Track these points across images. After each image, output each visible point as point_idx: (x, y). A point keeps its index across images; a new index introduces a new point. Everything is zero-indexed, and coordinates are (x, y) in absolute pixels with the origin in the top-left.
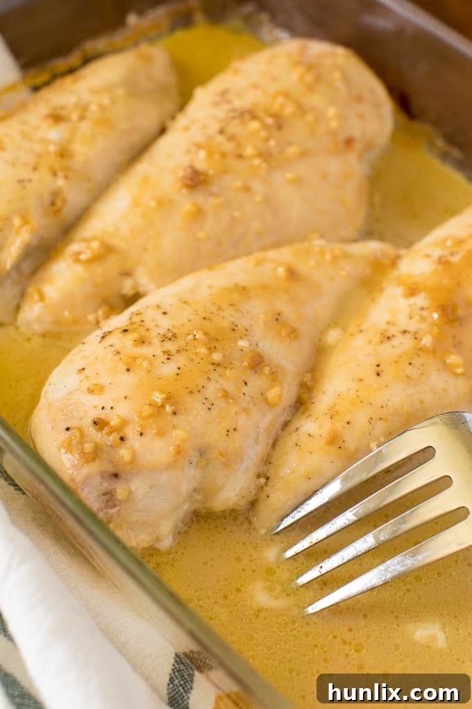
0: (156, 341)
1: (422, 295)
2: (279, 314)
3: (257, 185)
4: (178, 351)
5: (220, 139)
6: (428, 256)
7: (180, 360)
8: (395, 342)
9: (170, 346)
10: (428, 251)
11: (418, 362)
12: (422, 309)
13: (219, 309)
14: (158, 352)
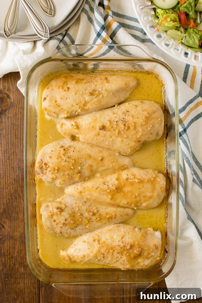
0: (66, 157)
1: (117, 182)
2: (92, 166)
3: (113, 137)
4: (68, 162)
5: (115, 123)
6: (127, 175)
7: (66, 163)
8: (105, 186)
9: (68, 160)
10: (129, 174)
11: (104, 192)
12: (115, 184)
13: (83, 158)
14: (65, 159)
